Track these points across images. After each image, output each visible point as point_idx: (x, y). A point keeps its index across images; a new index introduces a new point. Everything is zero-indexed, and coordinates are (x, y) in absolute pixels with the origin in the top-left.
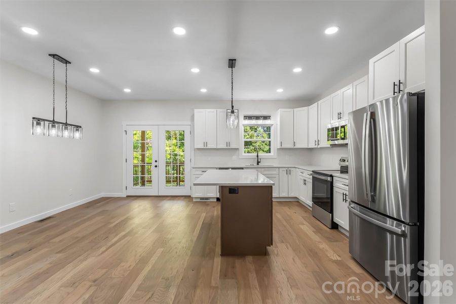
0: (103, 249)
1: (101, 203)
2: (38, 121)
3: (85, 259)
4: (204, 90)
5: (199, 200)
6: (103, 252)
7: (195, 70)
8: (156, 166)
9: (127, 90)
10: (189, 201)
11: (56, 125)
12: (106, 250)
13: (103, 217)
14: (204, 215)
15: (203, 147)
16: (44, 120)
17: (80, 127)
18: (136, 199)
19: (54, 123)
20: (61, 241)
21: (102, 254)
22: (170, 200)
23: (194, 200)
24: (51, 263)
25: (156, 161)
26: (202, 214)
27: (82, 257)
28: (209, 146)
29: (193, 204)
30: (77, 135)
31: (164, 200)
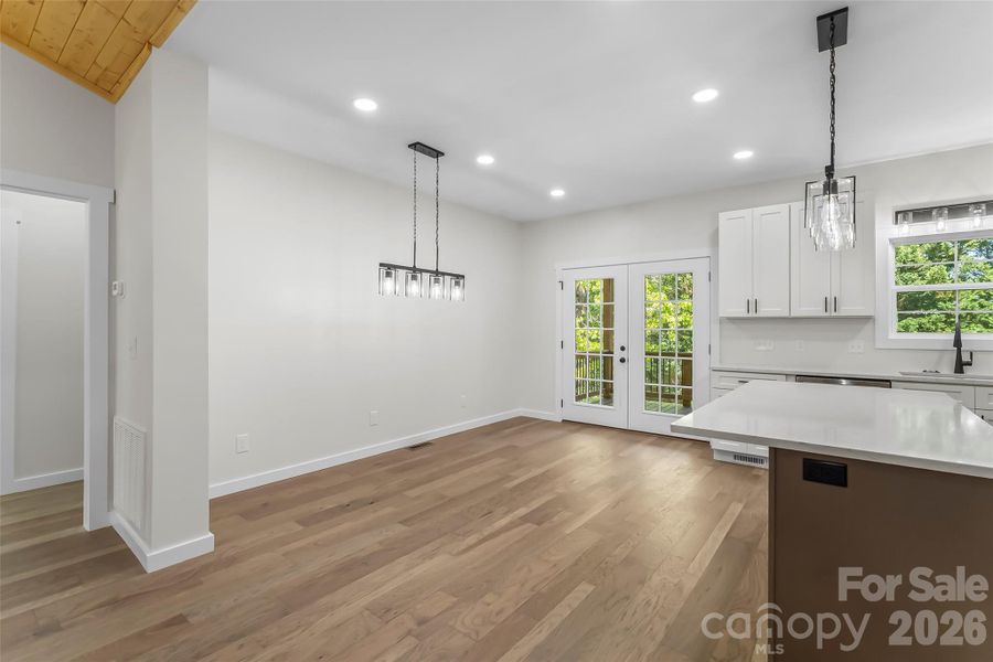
0: (472, 540)
1: (512, 429)
2: (389, 269)
3: (431, 556)
4: (743, 155)
5: (730, 459)
6: (470, 548)
7: (706, 96)
8: (622, 360)
9: (558, 193)
10: (701, 457)
11: (419, 275)
12: (476, 545)
13: (503, 460)
14: (737, 508)
15: (746, 315)
16: (396, 267)
17: (463, 277)
18: (578, 431)
19: (415, 271)
20: (418, 497)
21: (465, 551)
22: (651, 444)
23: (716, 457)
24: (380, 543)
25: (623, 349)
26: (732, 507)
27: (428, 548)
28: (764, 311)
29: (709, 469)
30: (457, 293)
31: (638, 442)
